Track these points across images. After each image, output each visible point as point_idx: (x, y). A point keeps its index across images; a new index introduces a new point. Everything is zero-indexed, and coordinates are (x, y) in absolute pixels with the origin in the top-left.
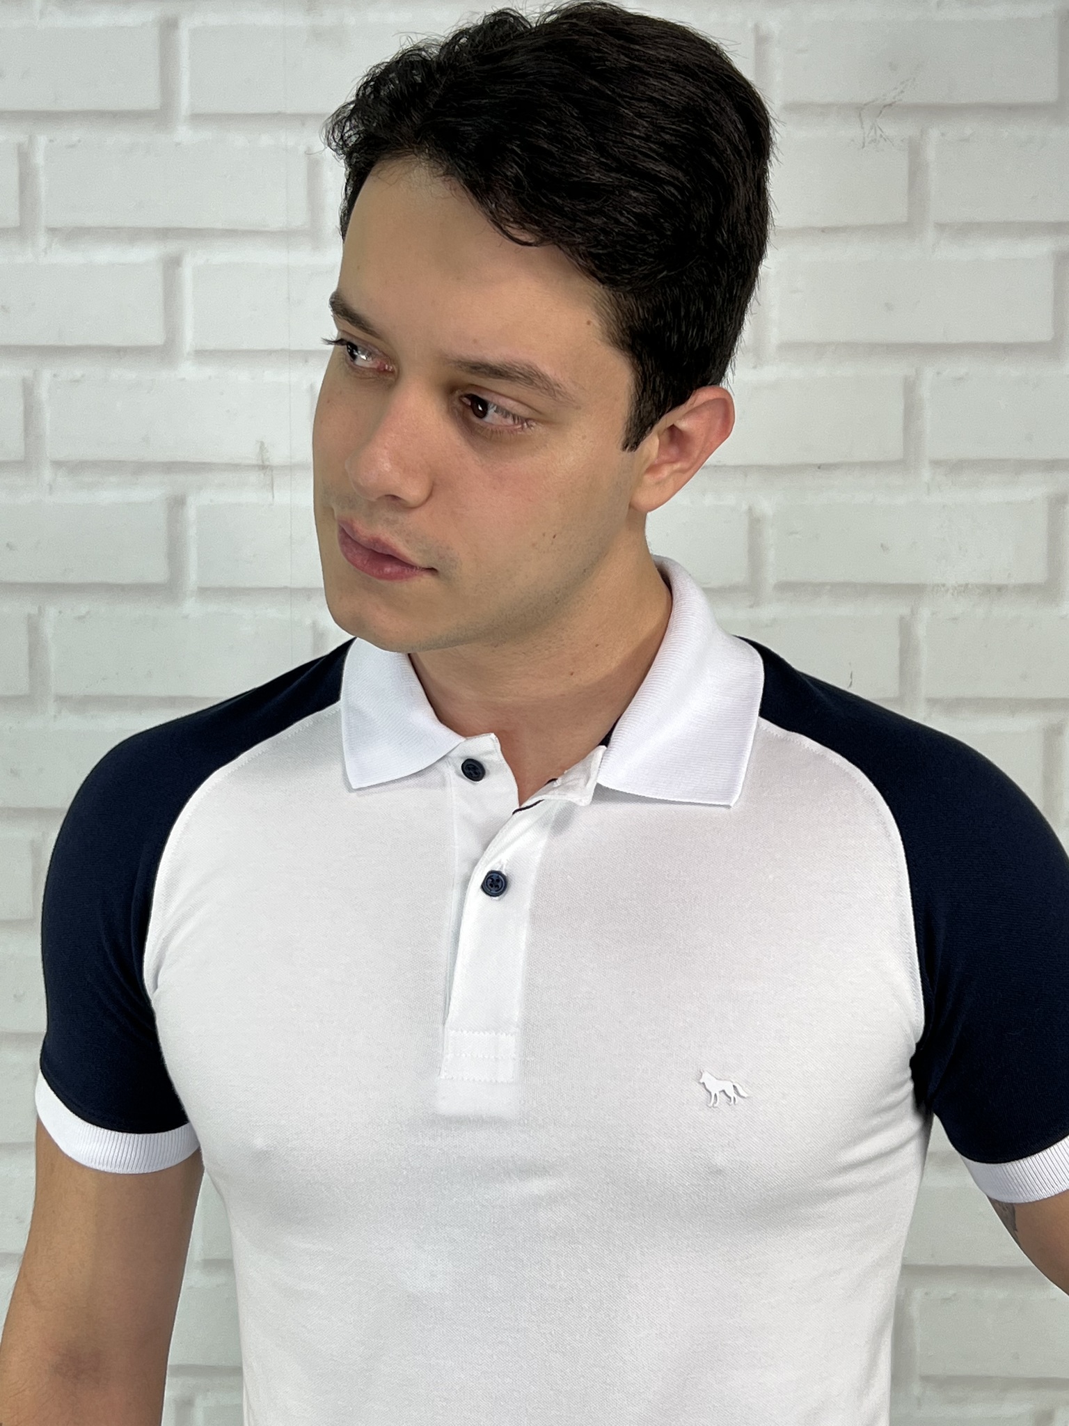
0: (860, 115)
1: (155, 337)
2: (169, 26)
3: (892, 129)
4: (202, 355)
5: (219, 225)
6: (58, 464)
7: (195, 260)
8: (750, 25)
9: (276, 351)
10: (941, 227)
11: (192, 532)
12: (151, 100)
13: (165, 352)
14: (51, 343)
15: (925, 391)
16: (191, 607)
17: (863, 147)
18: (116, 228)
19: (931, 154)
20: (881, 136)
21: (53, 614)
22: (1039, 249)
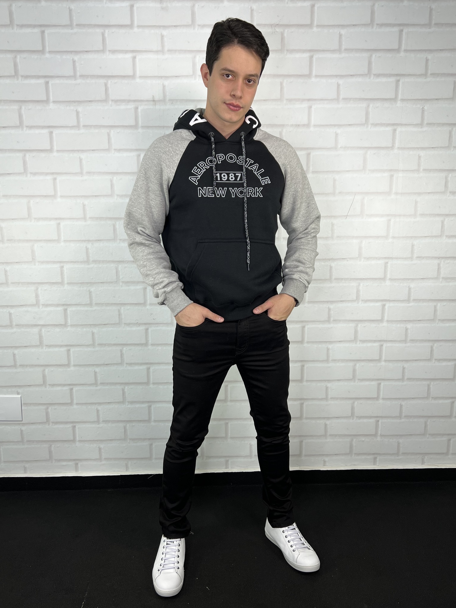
0: (272, 26)
1: (131, 74)
2: (132, 6)
3: (278, 30)
4: (141, 77)
5: (144, 50)
6: (112, 100)
7: (139, 57)
8: (250, 7)
9: (156, 76)
10: (287, 50)
11: (140, 114)
12: (128, 22)
13: (133, 77)
14: (110, 74)
15: (284, 85)
16: (140, 130)
17: (272, 33)
18: (123, 50)
19: (285, 35)
20: (276, 31)
21: (113, 132)
22: (307, 55)
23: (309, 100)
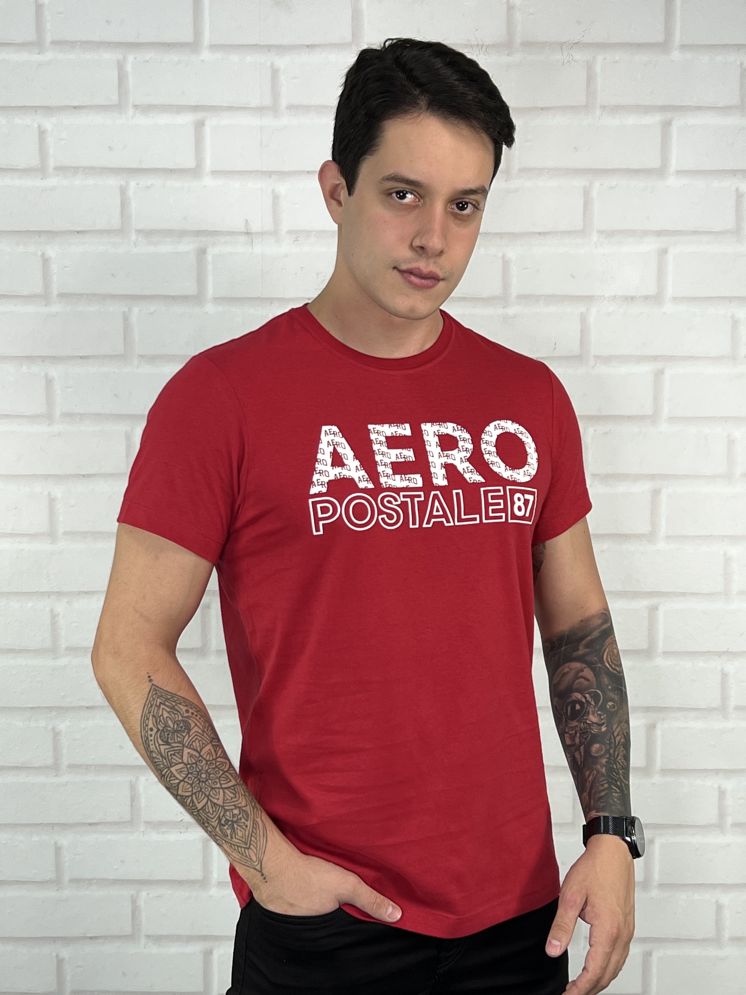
0: (561, 48)
1: (190, 164)
3: (578, 56)
4: (215, 173)
5: (225, 105)
6: (139, 231)
7: (212, 122)
9: (255, 172)
10: (603, 107)
11: (210, 268)
12: (188, 37)
13: (196, 172)
14: (135, 166)
15: (594, 194)
16: (209, 308)
17: (563, 65)
18: (169, 105)
19: (598, 69)
20: (572, 59)
21: (136, 311)
22: (654, 119)
23: (659, 233)
